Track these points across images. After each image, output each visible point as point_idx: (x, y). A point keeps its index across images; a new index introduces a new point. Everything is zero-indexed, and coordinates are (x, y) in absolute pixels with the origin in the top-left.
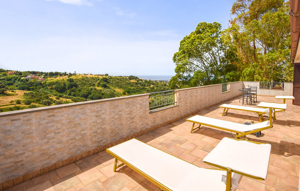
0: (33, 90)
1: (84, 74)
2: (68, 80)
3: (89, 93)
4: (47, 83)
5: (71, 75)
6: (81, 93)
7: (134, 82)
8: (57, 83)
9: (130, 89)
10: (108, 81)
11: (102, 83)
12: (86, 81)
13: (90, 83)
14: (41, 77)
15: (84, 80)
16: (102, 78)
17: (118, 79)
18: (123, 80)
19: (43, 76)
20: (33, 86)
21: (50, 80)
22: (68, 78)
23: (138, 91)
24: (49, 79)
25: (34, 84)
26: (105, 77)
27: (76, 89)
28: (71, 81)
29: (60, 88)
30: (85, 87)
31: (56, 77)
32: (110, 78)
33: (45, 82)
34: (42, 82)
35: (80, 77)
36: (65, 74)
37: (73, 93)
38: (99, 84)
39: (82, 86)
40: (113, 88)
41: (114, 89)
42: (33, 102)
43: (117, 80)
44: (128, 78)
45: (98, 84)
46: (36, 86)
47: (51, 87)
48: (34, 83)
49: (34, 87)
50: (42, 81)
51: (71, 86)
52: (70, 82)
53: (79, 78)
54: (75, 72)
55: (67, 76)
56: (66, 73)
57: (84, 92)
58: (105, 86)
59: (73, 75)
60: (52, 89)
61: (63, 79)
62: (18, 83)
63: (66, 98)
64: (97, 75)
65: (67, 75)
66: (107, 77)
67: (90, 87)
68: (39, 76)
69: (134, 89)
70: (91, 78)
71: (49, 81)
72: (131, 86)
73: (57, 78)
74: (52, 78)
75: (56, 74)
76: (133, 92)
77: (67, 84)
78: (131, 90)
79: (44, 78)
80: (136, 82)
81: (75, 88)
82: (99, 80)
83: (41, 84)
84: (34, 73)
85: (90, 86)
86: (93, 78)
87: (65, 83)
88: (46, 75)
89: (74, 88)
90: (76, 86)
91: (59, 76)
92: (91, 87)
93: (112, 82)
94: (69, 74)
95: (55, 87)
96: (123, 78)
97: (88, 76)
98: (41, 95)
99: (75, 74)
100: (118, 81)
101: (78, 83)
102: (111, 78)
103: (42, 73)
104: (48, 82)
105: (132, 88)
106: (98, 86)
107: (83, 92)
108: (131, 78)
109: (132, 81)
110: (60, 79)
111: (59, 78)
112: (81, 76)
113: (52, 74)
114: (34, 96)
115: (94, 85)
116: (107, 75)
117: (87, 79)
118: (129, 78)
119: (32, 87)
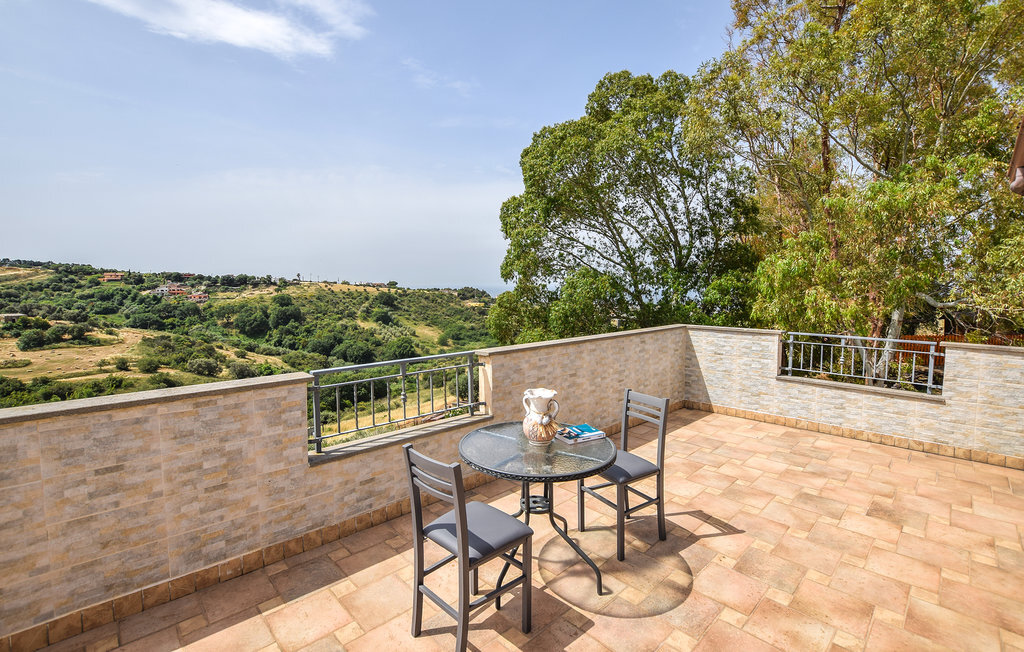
0: (172, 329)
1: (325, 282)
2: (275, 299)
3: (335, 338)
4: (213, 309)
5: (285, 284)
6: (313, 340)
7: (473, 308)
8: (243, 307)
9: (462, 328)
10: (395, 303)
11: (376, 310)
12: (328, 302)
13: (341, 308)
14: (198, 291)
15: (321, 301)
16: (377, 293)
17: (427, 298)
18: (439, 300)
19: (203, 288)
20: (174, 316)
21: (223, 298)
22: (275, 294)
23: (486, 334)
24: (221, 295)
25: (177, 312)
26: (386, 290)
27: (297, 328)
28: (284, 301)
29: (251, 324)
30: (327, 321)
31: (240, 291)
32: (400, 295)
33: (210, 306)
34: (201, 306)
35: (312, 291)
36: (268, 282)
37: (288, 339)
38: (368, 312)
39: (317, 318)
40: (409, 324)
41: (413, 328)
42: (168, 364)
43: (423, 300)
44: (456, 294)
45: (364, 311)
46: (184, 315)
47: (225, 320)
48: (175, 308)
49: (177, 320)
50: (200, 302)
51: (283, 319)
52: (282, 305)
53: (308, 295)
54: (298, 275)
55: (272, 289)
56: (269, 277)
57: (322, 335)
58: (385, 320)
59: (291, 284)
60: (227, 325)
61: (262, 298)
62: (130, 307)
63: (267, 354)
64: (364, 286)
65: (275, 284)
66: (393, 291)
67: (341, 322)
68: (193, 286)
69: (473, 329)
70: (344, 293)
71: (221, 303)
72: (466, 319)
73: (244, 295)
74: (228, 294)
75: (243, 282)
76: (470, 337)
77: (273, 309)
78: (463, 332)
79: (205, 292)
80: (479, 308)
81: (296, 324)
82: (367, 299)
83: (196, 311)
84: (178, 278)
85: (340, 319)
86: (350, 295)
87: (267, 308)
88: (213, 282)
89: (292, 323)
90: (298, 317)
91: (250, 287)
92: (344, 321)
93: (406, 308)
94: (278, 283)
95: (237, 320)
96: (442, 296)
97: (336, 288)
98: (193, 343)
99: (296, 283)
100: (424, 302)
101: (303, 310)
102: (405, 293)
103: (201, 278)
104: (217, 305)
105: (468, 325)
106: (365, 319)
107: (320, 336)
108: (467, 294)
109: (470, 303)
110: (253, 297)
111: (249, 294)
112: (313, 288)
113: (230, 283)
114: (170, 347)
115: (352, 316)
116: (393, 284)
117: (332, 297)
118: (459, 295)
119: (170, 320)
